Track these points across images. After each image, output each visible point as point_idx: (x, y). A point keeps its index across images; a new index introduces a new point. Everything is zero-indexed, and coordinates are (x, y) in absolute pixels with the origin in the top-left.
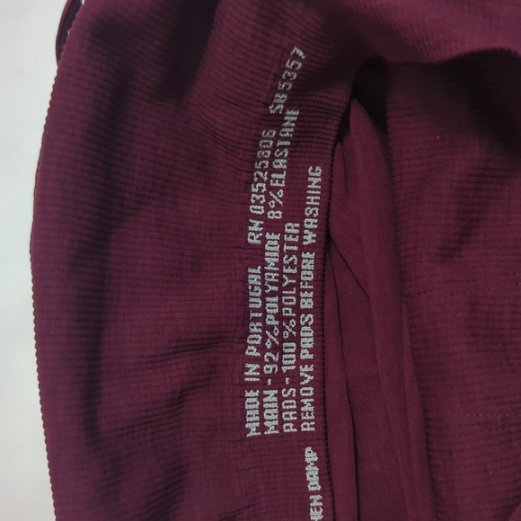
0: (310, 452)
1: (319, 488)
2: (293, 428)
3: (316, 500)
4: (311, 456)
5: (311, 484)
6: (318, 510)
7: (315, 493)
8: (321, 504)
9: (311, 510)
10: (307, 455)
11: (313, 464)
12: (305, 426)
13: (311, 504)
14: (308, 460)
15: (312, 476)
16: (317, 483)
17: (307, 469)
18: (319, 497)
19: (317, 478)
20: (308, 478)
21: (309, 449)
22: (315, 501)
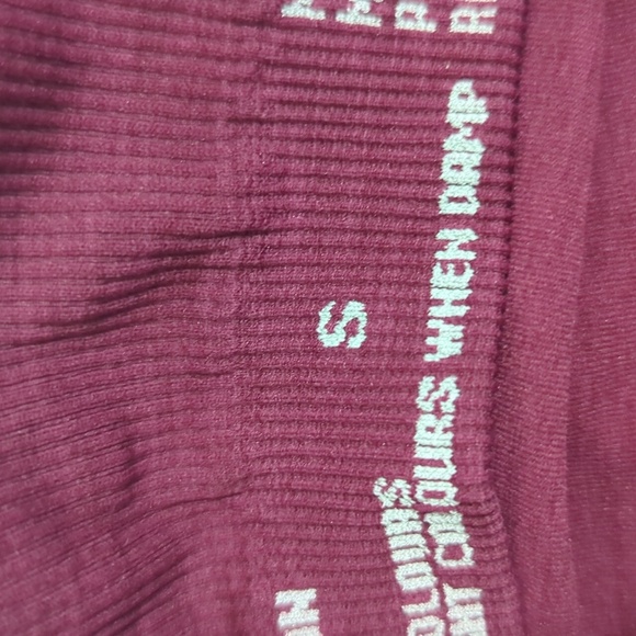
0: (464, 96)
1: (472, 208)
2: (428, 17)
3: (456, 242)
4: (466, 106)
5: (451, 192)
6: (460, 269)
7: (457, 221)
8: (471, 255)
9: (437, 270)
10: (454, 102)
11: (468, 131)
12: (465, 20)
13: (439, 255)
14: (453, 118)
15: (458, 167)
16: (470, 193)
17: (447, 145)
18: (468, 235)
19: (475, 177)
20: (447, 174)
21: (465, 86)
22: (453, 247)
